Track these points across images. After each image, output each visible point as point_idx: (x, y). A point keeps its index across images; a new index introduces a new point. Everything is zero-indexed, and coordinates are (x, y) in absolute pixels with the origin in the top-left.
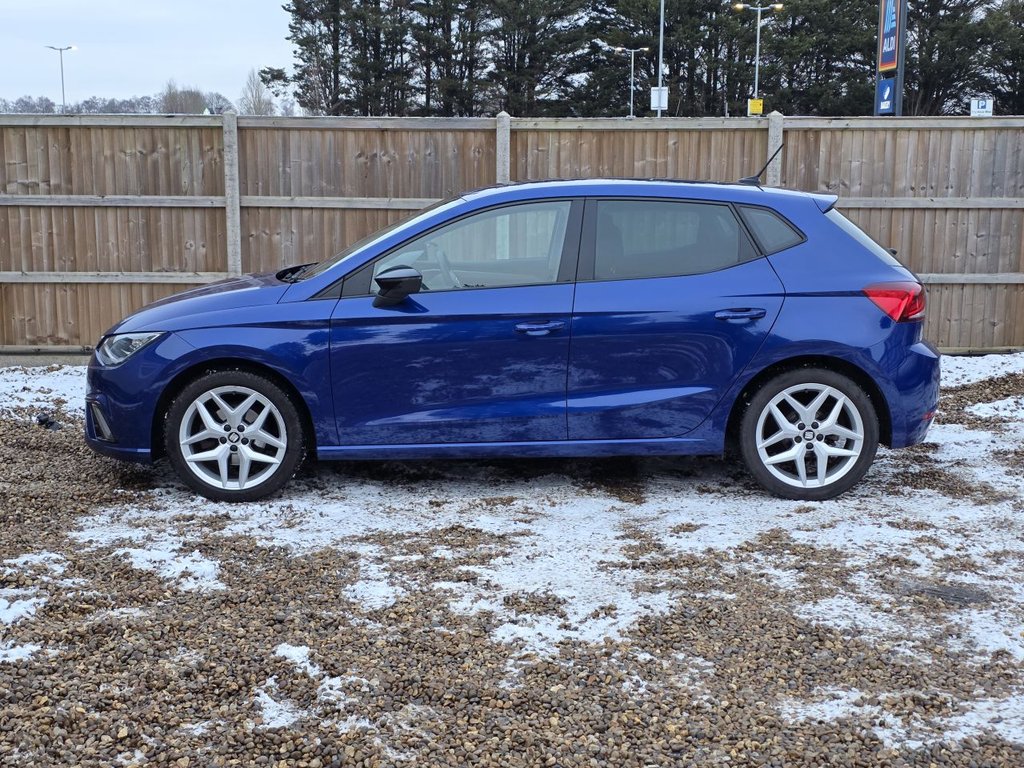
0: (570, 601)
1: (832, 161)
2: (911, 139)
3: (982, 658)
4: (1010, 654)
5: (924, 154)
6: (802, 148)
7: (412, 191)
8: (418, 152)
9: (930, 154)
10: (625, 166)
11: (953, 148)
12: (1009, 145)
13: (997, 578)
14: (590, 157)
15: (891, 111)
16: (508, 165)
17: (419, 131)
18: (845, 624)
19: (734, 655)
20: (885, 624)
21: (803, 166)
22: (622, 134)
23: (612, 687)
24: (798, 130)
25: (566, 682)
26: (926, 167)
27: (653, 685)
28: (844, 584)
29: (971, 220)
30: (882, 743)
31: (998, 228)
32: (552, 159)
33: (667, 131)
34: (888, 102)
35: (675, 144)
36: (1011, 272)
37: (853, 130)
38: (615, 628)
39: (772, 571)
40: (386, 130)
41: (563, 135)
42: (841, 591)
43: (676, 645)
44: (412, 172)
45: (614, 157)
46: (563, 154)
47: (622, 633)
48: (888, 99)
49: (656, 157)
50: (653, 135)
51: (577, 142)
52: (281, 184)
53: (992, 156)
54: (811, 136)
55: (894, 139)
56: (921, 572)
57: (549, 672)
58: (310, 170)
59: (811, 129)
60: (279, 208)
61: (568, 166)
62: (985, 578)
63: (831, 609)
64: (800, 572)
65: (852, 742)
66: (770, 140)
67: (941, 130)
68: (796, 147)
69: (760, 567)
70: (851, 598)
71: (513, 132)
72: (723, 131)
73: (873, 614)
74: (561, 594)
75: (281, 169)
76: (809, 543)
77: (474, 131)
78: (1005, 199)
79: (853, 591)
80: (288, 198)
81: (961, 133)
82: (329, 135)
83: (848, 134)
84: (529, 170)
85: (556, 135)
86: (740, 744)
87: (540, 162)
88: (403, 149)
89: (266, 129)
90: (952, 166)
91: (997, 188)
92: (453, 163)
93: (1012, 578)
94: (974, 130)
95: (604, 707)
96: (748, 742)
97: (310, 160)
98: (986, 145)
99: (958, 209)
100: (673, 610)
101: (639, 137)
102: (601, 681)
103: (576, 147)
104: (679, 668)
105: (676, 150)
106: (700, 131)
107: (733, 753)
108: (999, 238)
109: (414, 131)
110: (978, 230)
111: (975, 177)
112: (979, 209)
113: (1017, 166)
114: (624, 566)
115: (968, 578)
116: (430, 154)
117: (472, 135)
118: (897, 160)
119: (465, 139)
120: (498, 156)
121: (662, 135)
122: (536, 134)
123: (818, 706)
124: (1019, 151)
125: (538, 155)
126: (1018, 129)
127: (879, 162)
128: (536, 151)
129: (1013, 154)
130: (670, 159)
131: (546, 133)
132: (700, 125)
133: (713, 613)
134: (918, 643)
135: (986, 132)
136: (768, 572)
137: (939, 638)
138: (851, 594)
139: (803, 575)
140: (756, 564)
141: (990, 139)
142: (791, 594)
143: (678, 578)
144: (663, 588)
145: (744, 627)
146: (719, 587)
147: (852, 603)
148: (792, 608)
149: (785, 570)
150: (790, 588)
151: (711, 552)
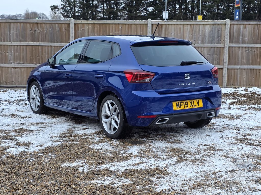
0: (34, 144)
1: (166, 33)
2: (188, 27)
3: (125, 155)
4: (132, 154)
5: (192, 31)
7: (46, 40)
8: (48, 29)
11: (200, 29)
12: (216, 29)
13: (151, 139)
14: (97, 31)
15: (238, 19)
16: (73, 33)
17: (48, 23)
18: (99, 148)
19: (64, 154)
21: (158, 35)
22: (106, 25)
23: (24, 160)
24: (156, 24)
25: (14, 159)
27: (36, 160)
29: (206, 50)
30: (78, 170)
31: (214, 53)
32: (86, 31)
33: (119, 24)
34: (238, 17)
35: (121, 28)
36: (218, 65)
37: (172, 24)
39: (96, 138)
40: (39, 23)
41: (89, 25)
43: (51, 152)
44: (46, 35)
45: (104, 31)
46: (90, 30)
47: (39, 150)
48: (237, 16)
49: (116, 31)
50: (115, 25)
51: (93, 27)
52: (8, 38)
53: (211, 32)
54: (160, 26)
55: (184, 27)
57: (11, 157)
58: (17, 34)
59: (160, 24)
60: (8, 45)
61: (91, 34)
63: (100, 145)
65: (72, 170)
66: (148, 27)
67: (197, 24)
71: (75, 24)
72: (135, 24)
73: (109, 146)
75: (8, 34)
77: (64, 23)
78: (215, 44)
80: (10, 42)
81: (202, 26)
82: (22, 24)
83: (170, 26)
84: (80, 35)
85: (87, 25)
86: (44, 170)
87: (83, 33)
88: (43, 29)
89: (4, 23)
90: (200, 35)
91: (213, 41)
92: (58, 32)
93: (155, 139)
94: (206, 24)
95: (18, 164)
96: (46, 170)
97: (17, 31)
99: (202, 47)
100: (58, 145)
101: (111, 26)
102: (22, 159)
103: (93, 29)
104: (47, 156)
105: (122, 30)
106: (128, 24)
108: (214, 55)
109: (46, 23)
110: (208, 53)
111: (207, 38)
112: (208, 47)
113: (219, 35)
114: (57, 137)
116: (51, 30)
117: (63, 25)
118: (184, 33)
119: (61, 26)
120: (70, 31)
121: (117, 25)
122: (81, 25)
123: (73, 164)
124: (219, 30)
125: (82, 31)
126: (218, 24)
127: (179, 33)
128: (82, 29)
129: (217, 31)
130: (120, 32)
131: (84, 24)
132: (128, 22)
133: (67, 146)
134: (113, 152)
135: (210, 25)
136: (94, 138)
137: (119, 151)
138: (109, 142)
139: (102, 139)
140: (93, 136)
141: (211, 27)
142: (94, 142)
143: (68, 139)
144: (62, 141)
145: (73, 149)
146: (77, 141)
147: (107, 144)
148: (91, 145)
149: (99, 138)
150: (96, 141)
151: (84, 134)
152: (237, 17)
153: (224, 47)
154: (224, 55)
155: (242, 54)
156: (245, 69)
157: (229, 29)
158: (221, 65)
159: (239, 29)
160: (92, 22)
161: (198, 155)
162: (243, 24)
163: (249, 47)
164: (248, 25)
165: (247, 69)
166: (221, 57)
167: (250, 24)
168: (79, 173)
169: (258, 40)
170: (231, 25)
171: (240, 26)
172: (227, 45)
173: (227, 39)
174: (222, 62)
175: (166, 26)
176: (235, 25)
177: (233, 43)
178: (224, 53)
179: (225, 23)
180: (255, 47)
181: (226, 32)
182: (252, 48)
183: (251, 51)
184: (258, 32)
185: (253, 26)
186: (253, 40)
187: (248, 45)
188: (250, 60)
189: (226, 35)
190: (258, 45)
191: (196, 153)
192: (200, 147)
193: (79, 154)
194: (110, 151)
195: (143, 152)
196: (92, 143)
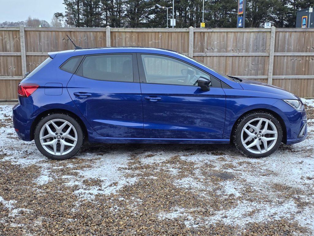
0: (104, 181)
1: (209, 42)
2: (232, 35)
3: (226, 197)
4: (234, 195)
5: (236, 39)
6: (199, 38)
8: (82, 38)
9: (238, 40)
10: (146, 43)
11: (244, 37)
12: (261, 37)
13: (238, 170)
14: (135, 40)
16: (110, 42)
17: (82, 32)
18: (187, 186)
19: (150, 198)
20: (199, 186)
21: (200, 43)
22: (145, 33)
23: (107, 210)
24: (198, 32)
25: (93, 208)
26: (236, 44)
27: (121, 209)
28: (192, 173)
29: (250, 60)
30: (185, 226)
31: (258, 62)
32: (124, 41)
33: (159, 32)
35: (161, 36)
36: (262, 75)
37: (215, 32)
38: (115, 190)
39: (171, 169)
40: (72, 31)
41: (127, 33)
42: (190, 175)
43: (133, 195)
44: (80, 44)
45: (143, 40)
46: (127, 39)
47: (117, 191)
48: (241, 23)
49: (156, 41)
50: (155, 33)
51: (131, 35)
52: (39, 48)
53: (256, 40)
54: (202, 34)
55: (227, 35)
56: (217, 169)
57: (88, 205)
58: (48, 44)
59: (202, 32)
60: (38, 56)
61: (129, 43)
62: (235, 170)
63: (185, 182)
64: (179, 169)
65: (177, 226)
66: (190, 35)
67: (241, 32)
70: (192, 177)
71: (111, 32)
72: (175, 32)
73: (197, 183)
74: (102, 179)
75: (39, 44)
76: (185, 160)
77: (99, 32)
78: (260, 53)
79: (193, 175)
80: (41, 53)
81: (247, 33)
82: (54, 33)
83: (213, 33)
84: (117, 44)
85: (125, 33)
86: (141, 228)
87: (120, 42)
88: (77, 37)
89: (34, 31)
90: (244, 43)
91: (258, 50)
92: (93, 42)
93: (243, 170)
94: (251, 32)
95: (102, 216)
96: (144, 227)
97: (48, 41)
98: (254, 36)
99: (246, 56)
100: (135, 183)
101: (150, 34)
102: (104, 208)
103: (131, 37)
104: (132, 202)
105: (162, 38)
106: (169, 32)
107: (138, 231)
108: (258, 65)
109: (80, 32)
110: (252, 63)
111: (251, 47)
112: (252, 56)
113: (263, 43)
114: (126, 169)
115: (230, 171)
116: (85, 39)
117: (98, 33)
118: (228, 42)
119: (96, 34)
120: (107, 40)
121: (157, 33)
122: (118, 33)
123: (170, 214)
124: (264, 38)
125: (119, 39)
127: (223, 42)
129: (262, 40)
130: (160, 41)
131: (121, 33)
132: (168, 30)
133: (147, 184)
134: (208, 192)
135: (254, 33)
136: (170, 170)
137: (214, 190)
138: (192, 176)
139: (180, 170)
140: (167, 167)
141: (255, 35)
142: (174, 177)
143: (141, 172)
144: (135, 176)
145: (156, 188)
146: (153, 175)
147: (192, 179)
148: (173, 181)
149: (175, 169)
150: (175, 175)
151: (154, 163)
152: (240, 25)
153: (269, 56)
154: (269, 64)
155: (287, 63)
156: (289, 79)
157: (274, 37)
158: (266, 75)
159: (285, 37)
160: (130, 31)
162: (289, 32)
163: (294, 56)
164: (293, 33)
165: (292, 79)
166: (265, 66)
167: (295, 32)
168: (188, 230)
169: (304, 49)
170: (276, 32)
171: (286, 33)
172: (272, 54)
173: (272, 48)
174: (267, 72)
176: (281, 33)
177: (278, 52)
178: (269, 62)
179: (270, 31)
180: (300, 56)
181: (271, 40)
182: (298, 57)
183: (297, 60)
184: (304, 40)
185: (298, 33)
186: (298, 49)
187: (293, 54)
188: (296, 70)
189: (271, 44)
190: (304, 54)
191: (308, 191)
192: (304, 181)
193: (168, 196)
194: (202, 190)
195: (244, 191)
196: (172, 177)
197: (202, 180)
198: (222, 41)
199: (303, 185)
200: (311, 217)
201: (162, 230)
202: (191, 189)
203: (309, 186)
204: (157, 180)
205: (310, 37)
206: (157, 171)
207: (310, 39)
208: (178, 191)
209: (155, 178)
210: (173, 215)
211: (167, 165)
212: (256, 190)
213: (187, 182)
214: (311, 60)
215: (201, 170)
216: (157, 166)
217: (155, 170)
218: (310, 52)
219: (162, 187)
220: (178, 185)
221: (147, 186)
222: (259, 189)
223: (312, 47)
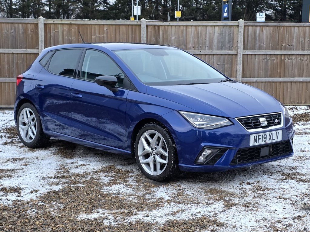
0: (25, 189)
1: (165, 37)
2: (192, 29)
3: (154, 200)
4: (163, 199)
5: (197, 34)
6: (153, 32)
7: (6, 46)
8: (8, 31)
9: (199, 34)
10: (88, 38)
11: (207, 32)
12: (227, 32)
14: (75, 34)
15: (227, 17)
16: (43, 36)
17: (8, 23)
18: (115, 192)
19: (73, 202)
20: (130, 191)
21: (154, 39)
22: (87, 26)
23: (23, 212)
24: (152, 25)
25: (9, 211)
26: (198, 40)
27: (39, 212)
28: (124, 180)
30: (104, 224)
31: (224, 62)
32: (61, 34)
33: (103, 25)
34: (226, 13)
35: (107, 30)
37: (171, 26)
38: (36, 196)
39: (103, 178)
41: (64, 25)
42: (122, 183)
43: (54, 200)
44: (6, 39)
45: (84, 34)
46: (65, 33)
47: (37, 197)
49: (100, 34)
50: (99, 26)
51: (70, 28)
53: (221, 36)
54: (157, 28)
55: (186, 30)
57: (4, 209)
59: (156, 25)
61: (67, 37)
63: (115, 188)
65: (95, 224)
66: (142, 29)
67: (203, 26)
68: (151, 32)
69: (99, 177)
70: (124, 185)
71: (45, 24)
72: (124, 25)
73: (128, 189)
74: (22, 187)
77: (30, 23)
78: (226, 51)
81: (210, 27)
83: (170, 27)
84: (52, 39)
85: (62, 25)
86: (57, 226)
87: (56, 36)
88: (2, 30)
90: (207, 39)
91: (223, 47)
92: (22, 35)
94: (215, 26)
95: (18, 218)
96: (60, 225)
98: (219, 31)
99: (210, 55)
100: (59, 190)
101: (93, 27)
102: (21, 211)
103: (69, 31)
104: (52, 206)
105: (107, 32)
106: (116, 25)
107: (54, 228)
108: (225, 65)
109: (6, 23)
110: (217, 62)
111: (215, 43)
112: (217, 55)
113: (230, 39)
114: (51, 178)
116: (13, 32)
117: (29, 25)
118: (188, 37)
119: (26, 26)
120: (39, 33)
121: (102, 26)
122: (54, 25)
123: (91, 215)
124: (230, 34)
125: (55, 33)
126: (230, 26)
128: (54, 31)
129: (229, 35)
130: (105, 35)
131: (58, 25)
132: (116, 23)
133: (72, 190)
134: (136, 196)
135: (219, 27)
136: (101, 178)
137: (144, 195)
138: (124, 183)
139: (113, 178)
140: (98, 176)
141: (220, 29)
142: (105, 184)
143: (68, 181)
144: (61, 184)
145: (81, 194)
146: (81, 183)
147: (123, 186)
148: (102, 188)
149: (108, 177)
150: (106, 183)
151: (85, 172)
153: (237, 55)
154: (237, 65)
155: (259, 63)
156: (262, 82)
157: (243, 32)
158: (234, 77)
159: (255, 32)
160: (68, 22)
161: (247, 197)
162: (260, 26)
163: (267, 55)
164: (265, 27)
165: (265, 82)
166: (233, 67)
167: (268, 26)
168: (106, 227)
169: (278, 46)
170: (245, 26)
171: (256, 28)
172: (241, 52)
173: (241, 45)
174: (235, 74)
175: (165, 28)
176: (250, 27)
177: (247, 49)
178: (237, 62)
179: (238, 25)
180: (274, 55)
181: (239, 36)
182: (271, 56)
183: (270, 59)
184: (278, 35)
185: (271, 28)
186: (272, 46)
187: (266, 52)
188: (269, 71)
189: (239, 40)
190: (278, 52)
191: (242, 194)
192: (243, 186)
193: (93, 201)
194: (131, 195)
195: (175, 195)
196: (102, 185)
197: (133, 187)
198: (180, 36)
199: (240, 189)
200: (234, 215)
201: (79, 228)
202: (119, 194)
203: (245, 190)
204: (83, 188)
205: (285, 33)
206: (86, 179)
207: (285, 35)
208: (104, 196)
209: (83, 185)
210: (93, 216)
211: (99, 174)
212: (188, 194)
213: (117, 188)
214: (287, 59)
215: (136, 177)
216: (87, 175)
217: (84, 179)
218: (285, 50)
219: (88, 193)
220: (106, 191)
221: (72, 192)
222: (192, 193)
223: (288, 45)
